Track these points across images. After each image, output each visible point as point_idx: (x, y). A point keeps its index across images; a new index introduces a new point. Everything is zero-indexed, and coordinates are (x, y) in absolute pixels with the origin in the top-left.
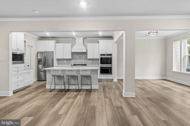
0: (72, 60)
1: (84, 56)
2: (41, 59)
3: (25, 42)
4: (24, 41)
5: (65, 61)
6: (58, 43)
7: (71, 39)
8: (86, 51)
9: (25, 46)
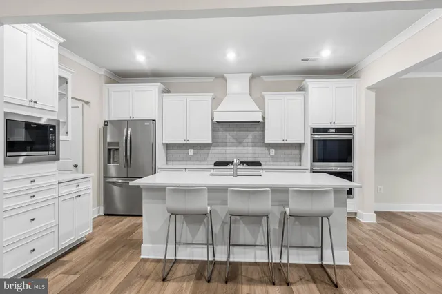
0: (212, 148)
1: (250, 136)
2: (118, 144)
3: (63, 81)
4: (61, 78)
5: (191, 152)
6: (168, 91)
7: (210, 80)
8: (260, 119)
9: (62, 96)
